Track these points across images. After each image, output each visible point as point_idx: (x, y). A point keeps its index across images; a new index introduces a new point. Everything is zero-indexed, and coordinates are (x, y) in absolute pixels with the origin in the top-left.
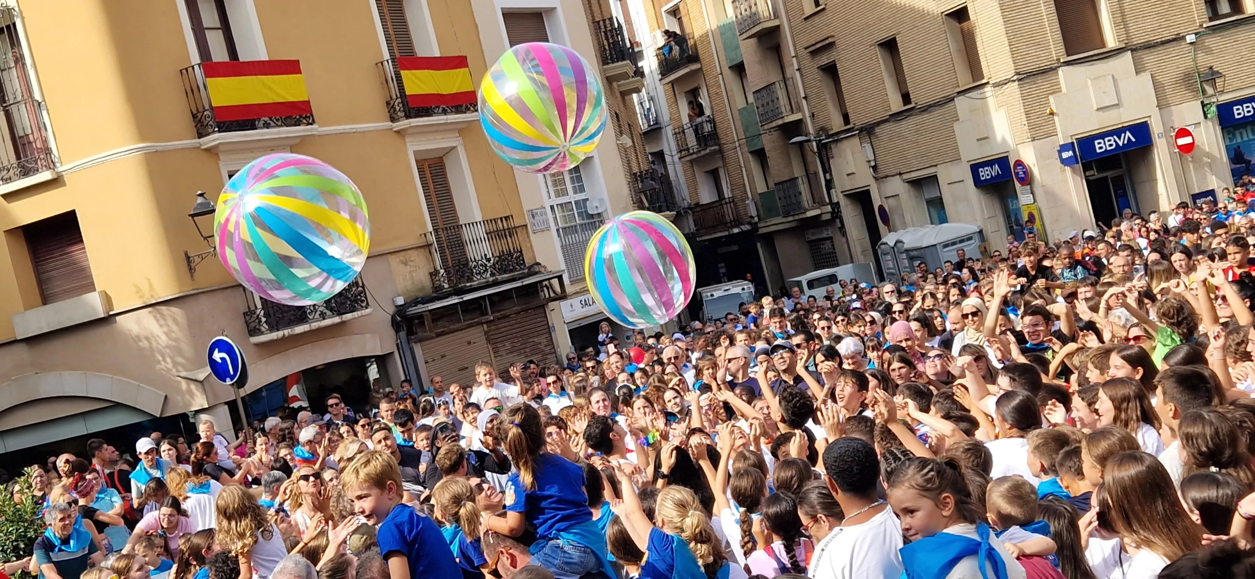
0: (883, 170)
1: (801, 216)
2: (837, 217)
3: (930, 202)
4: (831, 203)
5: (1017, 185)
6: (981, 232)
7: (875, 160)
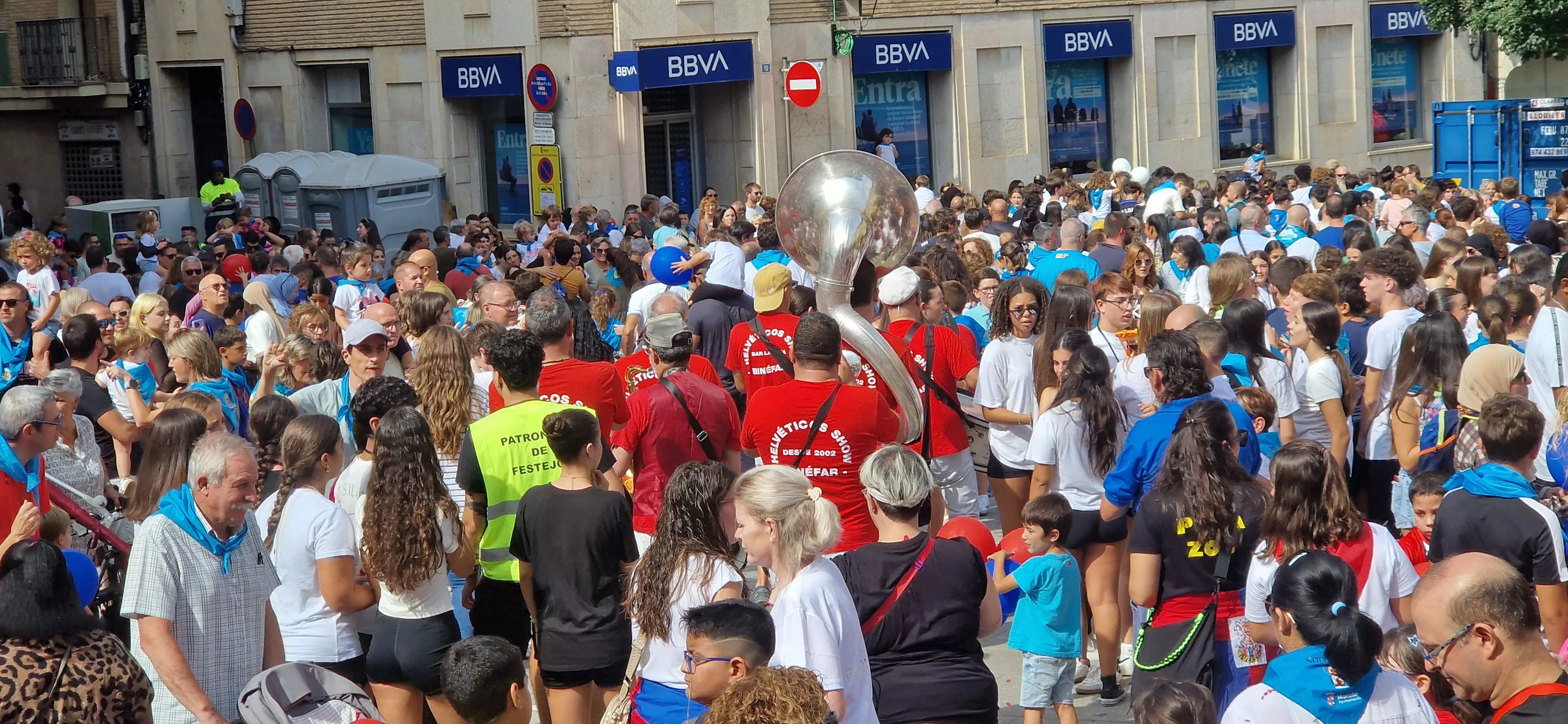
0: (256, 38)
1: (64, 94)
2: (139, 107)
3: (336, 112)
4: (132, 78)
5: (529, 108)
6: (442, 179)
7: (244, 15)
